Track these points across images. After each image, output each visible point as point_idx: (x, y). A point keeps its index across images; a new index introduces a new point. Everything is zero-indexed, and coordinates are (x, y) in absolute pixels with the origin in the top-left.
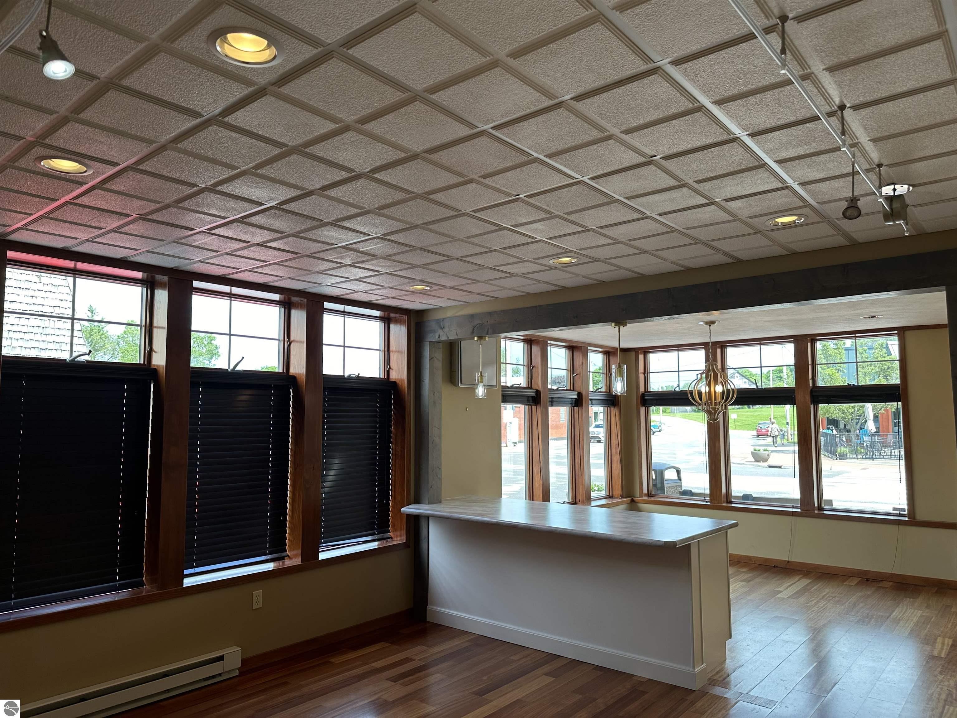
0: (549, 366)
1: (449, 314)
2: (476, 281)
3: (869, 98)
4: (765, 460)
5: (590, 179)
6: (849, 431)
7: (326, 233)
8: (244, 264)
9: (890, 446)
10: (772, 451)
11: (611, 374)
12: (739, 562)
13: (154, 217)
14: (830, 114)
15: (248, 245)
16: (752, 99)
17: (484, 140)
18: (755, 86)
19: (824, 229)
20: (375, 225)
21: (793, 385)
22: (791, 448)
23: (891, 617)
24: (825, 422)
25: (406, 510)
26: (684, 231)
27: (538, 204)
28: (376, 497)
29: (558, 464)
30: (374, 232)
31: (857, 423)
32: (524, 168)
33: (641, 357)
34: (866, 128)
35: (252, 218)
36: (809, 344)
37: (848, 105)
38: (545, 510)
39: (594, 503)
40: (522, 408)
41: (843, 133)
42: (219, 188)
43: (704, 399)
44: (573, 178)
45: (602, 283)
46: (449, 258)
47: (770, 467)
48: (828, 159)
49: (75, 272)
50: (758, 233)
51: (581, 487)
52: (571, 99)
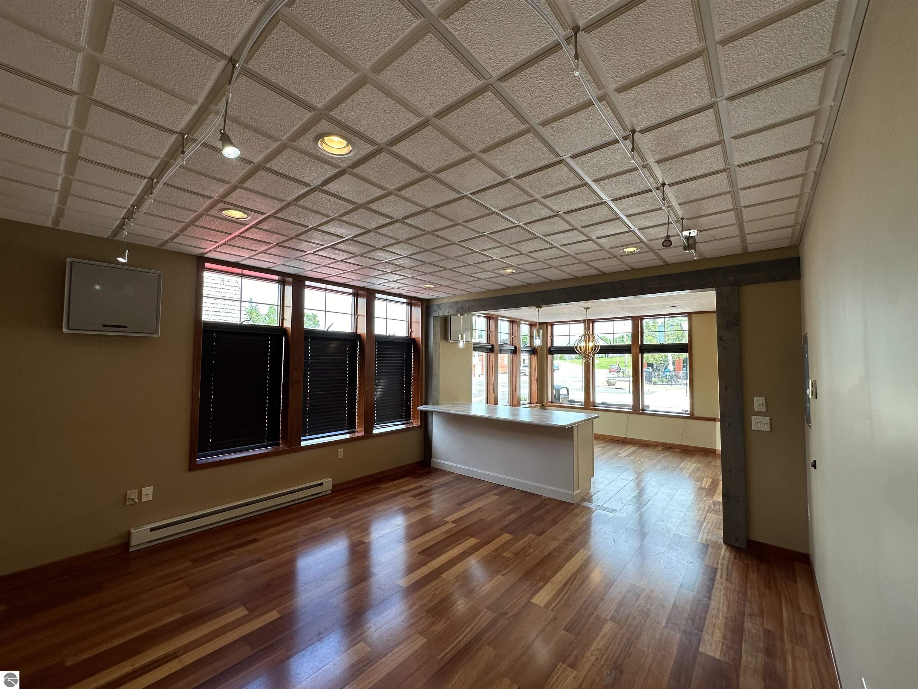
0: (499, 331)
1: (445, 301)
2: (460, 282)
3: (679, 179)
4: (614, 385)
5: (524, 224)
6: (659, 370)
7: (377, 254)
8: (333, 272)
9: (680, 378)
10: (617, 380)
11: (533, 337)
12: (599, 438)
13: (285, 244)
14: (657, 189)
15: (336, 261)
16: (614, 179)
17: (466, 201)
18: (616, 171)
19: (651, 256)
20: (404, 249)
21: (631, 343)
22: (628, 379)
23: (680, 467)
24: (646, 365)
25: (420, 408)
26: (574, 255)
27: (495, 238)
28: (404, 401)
29: (503, 386)
30: (404, 253)
31: (663, 366)
32: (487, 217)
33: (549, 327)
34: (676, 197)
35: (338, 245)
36: (640, 321)
37: (667, 183)
38: (495, 409)
39: (521, 406)
40: (484, 354)
41: (664, 199)
42: (320, 228)
43: (583, 351)
44: (514, 223)
45: (529, 285)
46: (446, 269)
47: (616, 388)
48: (654, 215)
49: (242, 275)
50: (614, 257)
51: (515, 397)
52: (514, 178)
